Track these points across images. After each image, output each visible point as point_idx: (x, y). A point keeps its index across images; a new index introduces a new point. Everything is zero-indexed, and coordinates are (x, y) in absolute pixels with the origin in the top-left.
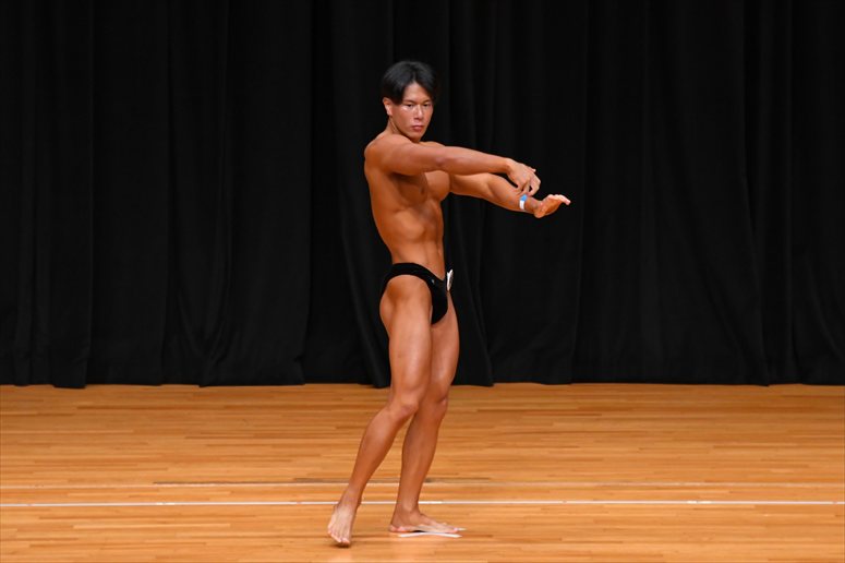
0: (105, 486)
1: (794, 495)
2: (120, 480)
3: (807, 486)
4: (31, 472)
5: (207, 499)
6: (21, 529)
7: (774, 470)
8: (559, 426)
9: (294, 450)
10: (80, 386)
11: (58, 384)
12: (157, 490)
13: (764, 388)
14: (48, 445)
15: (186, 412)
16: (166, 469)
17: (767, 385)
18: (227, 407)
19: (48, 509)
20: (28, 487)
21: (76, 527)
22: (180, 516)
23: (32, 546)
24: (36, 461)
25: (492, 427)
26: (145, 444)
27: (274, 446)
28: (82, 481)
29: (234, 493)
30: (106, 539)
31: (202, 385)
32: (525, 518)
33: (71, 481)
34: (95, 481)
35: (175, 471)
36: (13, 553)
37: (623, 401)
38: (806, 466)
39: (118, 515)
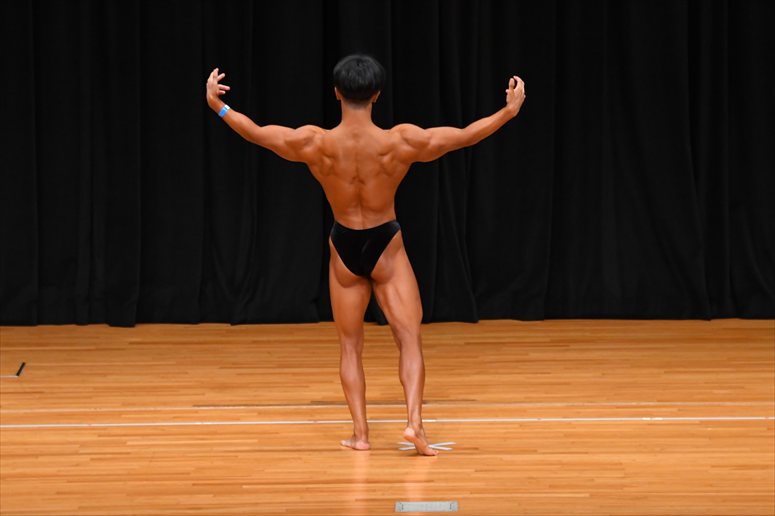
0: (152, 409)
1: (732, 412)
2: (165, 404)
3: (744, 404)
4: (90, 397)
5: (238, 419)
6: (83, 444)
7: (716, 391)
8: (533, 355)
9: (312, 378)
10: (131, 325)
11: (112, 324)
12: (196, 412)
13: (708, 322)
14: (105, 375)
15: (220, 346)
16: (203, 394)
17: (709, 319)
18: (254, 342)
19: (105, 428)
20: (88, 410)
21: (129, 443)
22: (216, 433)
23: (92, 459)
24: (95, 388)
25: (476, 357)
26: (187, 373)
27: (294, 374)
28: (133, 404)
29: (261, 414)
30: (154, 453)
31: (233, 324)
32: (505, 433)
33: (124, 404)
34: (144, 404)
35: (211, 396)
36: (77, 465)
37: (588, 334)
38: (743, 388)
39: (164, 433)
